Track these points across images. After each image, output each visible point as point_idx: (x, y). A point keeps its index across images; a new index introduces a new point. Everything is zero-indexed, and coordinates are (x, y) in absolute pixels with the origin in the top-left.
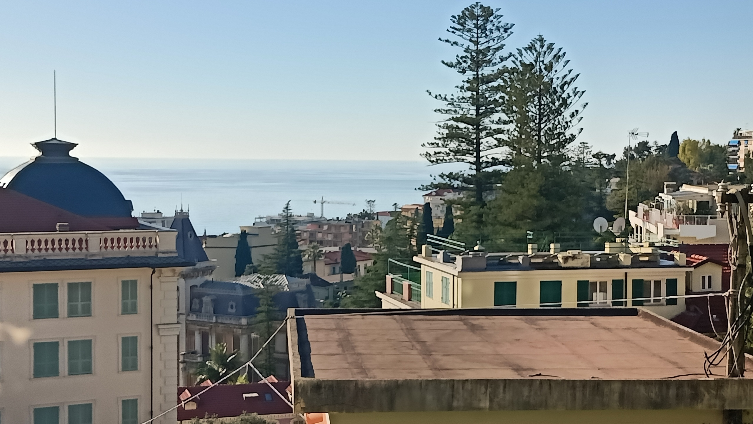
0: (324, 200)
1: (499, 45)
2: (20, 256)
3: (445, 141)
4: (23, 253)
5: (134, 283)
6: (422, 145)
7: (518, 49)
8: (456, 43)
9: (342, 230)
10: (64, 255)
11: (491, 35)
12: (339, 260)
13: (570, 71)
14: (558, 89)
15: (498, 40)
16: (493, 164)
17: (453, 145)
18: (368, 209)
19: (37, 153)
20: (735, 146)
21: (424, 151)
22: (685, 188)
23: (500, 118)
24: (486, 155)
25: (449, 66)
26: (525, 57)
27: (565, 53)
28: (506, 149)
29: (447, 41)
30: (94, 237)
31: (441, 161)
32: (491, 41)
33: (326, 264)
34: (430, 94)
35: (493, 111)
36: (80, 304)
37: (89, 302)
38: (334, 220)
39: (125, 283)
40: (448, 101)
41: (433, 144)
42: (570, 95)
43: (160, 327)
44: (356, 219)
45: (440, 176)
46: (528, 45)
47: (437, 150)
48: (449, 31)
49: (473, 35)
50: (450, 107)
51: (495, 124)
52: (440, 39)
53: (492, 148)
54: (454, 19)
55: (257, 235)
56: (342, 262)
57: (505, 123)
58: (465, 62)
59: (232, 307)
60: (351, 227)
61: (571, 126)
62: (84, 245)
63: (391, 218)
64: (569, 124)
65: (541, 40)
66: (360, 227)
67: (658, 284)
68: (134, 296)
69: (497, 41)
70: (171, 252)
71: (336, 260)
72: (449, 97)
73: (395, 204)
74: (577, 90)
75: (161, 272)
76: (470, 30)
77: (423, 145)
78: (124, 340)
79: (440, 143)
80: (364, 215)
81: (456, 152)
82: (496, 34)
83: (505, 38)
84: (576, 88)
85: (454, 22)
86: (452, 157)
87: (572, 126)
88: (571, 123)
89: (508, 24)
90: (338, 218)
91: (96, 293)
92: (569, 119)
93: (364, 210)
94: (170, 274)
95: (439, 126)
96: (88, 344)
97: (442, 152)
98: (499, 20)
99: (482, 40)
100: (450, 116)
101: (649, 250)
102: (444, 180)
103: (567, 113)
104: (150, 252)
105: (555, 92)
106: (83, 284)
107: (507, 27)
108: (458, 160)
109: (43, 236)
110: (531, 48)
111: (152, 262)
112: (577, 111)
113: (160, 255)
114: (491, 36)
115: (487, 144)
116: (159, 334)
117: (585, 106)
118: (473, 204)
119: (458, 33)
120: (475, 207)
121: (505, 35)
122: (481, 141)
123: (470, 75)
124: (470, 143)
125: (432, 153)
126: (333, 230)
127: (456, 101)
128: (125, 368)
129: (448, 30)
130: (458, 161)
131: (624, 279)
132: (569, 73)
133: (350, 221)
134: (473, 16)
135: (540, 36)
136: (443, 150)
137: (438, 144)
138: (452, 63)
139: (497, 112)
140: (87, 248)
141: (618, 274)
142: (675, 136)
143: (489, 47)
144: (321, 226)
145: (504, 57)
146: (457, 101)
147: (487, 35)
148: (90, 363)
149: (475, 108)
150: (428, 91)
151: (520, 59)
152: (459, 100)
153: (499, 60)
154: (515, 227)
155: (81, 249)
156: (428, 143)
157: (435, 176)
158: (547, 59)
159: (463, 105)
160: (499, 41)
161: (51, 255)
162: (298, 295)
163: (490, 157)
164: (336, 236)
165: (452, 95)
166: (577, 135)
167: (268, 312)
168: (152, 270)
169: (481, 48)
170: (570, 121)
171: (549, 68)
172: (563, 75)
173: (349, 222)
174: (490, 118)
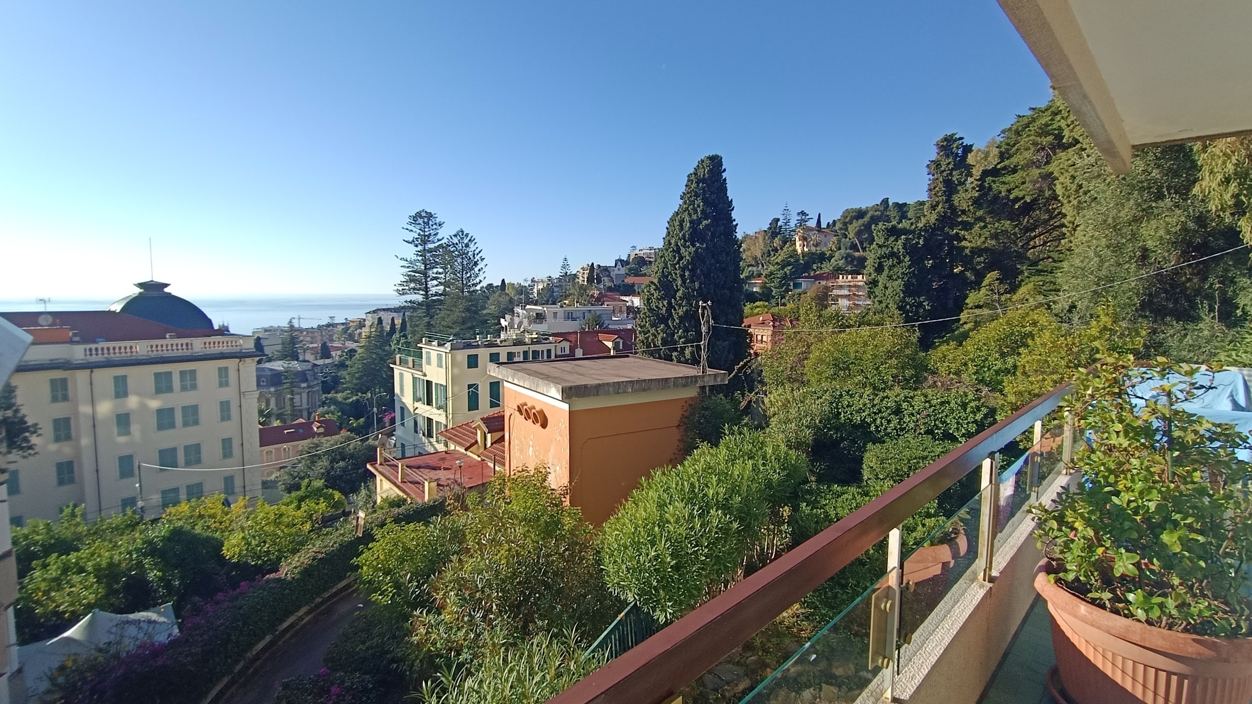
1: (435, 232)
2: (143, 355)
3: (407, 284)
4: (145, 353)
5: (226, 369)
6: (394, 285)
7: (449, 236)
8: (411, 230)
9: (316, 334)
10: (175, 353)
13: (477, 248)
14: (471, 257)
16: (436, 295)
17: (412, 285)
19: (138, 291)
20: (532, 286)
21: (396, 288)
22: (528, 307)
23: (437, 271)
24: (433, 290)
25: (408, 243)
26: (453, 239)
27: (475, 238)
28: (442, 287)
29: (407, 229)
30: (197, 341)
31: (405, 293)
32: (431, 230)
33: (311, 354)
34: (397, 258)
35: (434, 267)
36: (189, 383)
37: (195, 382)
38: (310, 329)
39: (220, 369)
40: (407, 262)
41: (400, 285)
42: (479, 259)
43: (246, 393)
44: (325, 328)
45: (405, 302)
47: (404, 288)
49: (421, 227)
50: (409, 265)
51: (435, 274)
52: (402, 228)
53: (434, 287)
54: (410, 218)
55: (268, 338)
56: (321, 352)
57: (440, 273)
58: (417, 241)
59: (263, 381)
60: (322, 332)
61: (480, 276)
62: (190, 347)
63: (344, 327)
64: (479, 274)
65: (462, 231)
66: (327, 332)
67: (543, 351)
68: (227, 376)
70: (252, 349)
71: (318, 351)
72: (408, 260)
75: (244, 361)
76: (419, 224)
78: (221, 403)
79: (405, 284)
80: (329, 325)
81: (414, 289)
82: (434, 227)
84: (481, 256)
86: (412, 292)
91: (200, 377)
92: (478, 272)
94: (251, 361)
95: (403, 275)
96: (195, 407)
98: (435, 220)
99: (426, 230)
100: (408, 270)
101: (537, 336)
102: (408, 304)
103: (476, 269)
104: (237, 349)
105: (470, 258)
106: (190, 371)
107: (440, 223)
108: (415, 293)
109: (159, 342)
110: (455, 236)
111: (238, 355)
112: (482, 268)
113: (243, 351)
114: (432, 228)
115: (431, 285)
116: (245, 398)
117: (486, 265)
118: (424, 316)
119: (413, 225)
120: (426, 318)
121: (439, 227)
122: (428, 283)
123: (420, 248)
124: (421, 283)
125: (401, 289)
126: (310, 335)
127: (412, 262)
128: (223, 419)
129: (407, 224)
131: (528, 350)
134: (421, 217)
135: (461, 228)
136: (407, 288)
137: (403, 285)
138: (409, 241)
139: (437, 268)
140: (192, 349)
141: (525, 348)
142: (503, 281)
143: (430, 233)
145: (439, 239)
147: (430, 227)
148: (197, 419)
149: (424, 265)
150: (396, 256)
151: (451, 240)
152: (414, 261)
153: (437, 241)
155: (187, 349)
156: (398, 284)
158: (466, 241)
159: (417, 264)
160: (436, 230)
161: (166, 354)
166: (483, 280)
167: (291, 382)
168: (240, 359)
169: (426, 233)
171: (467, 246)
172: (473, 250)
174: (432, 271)
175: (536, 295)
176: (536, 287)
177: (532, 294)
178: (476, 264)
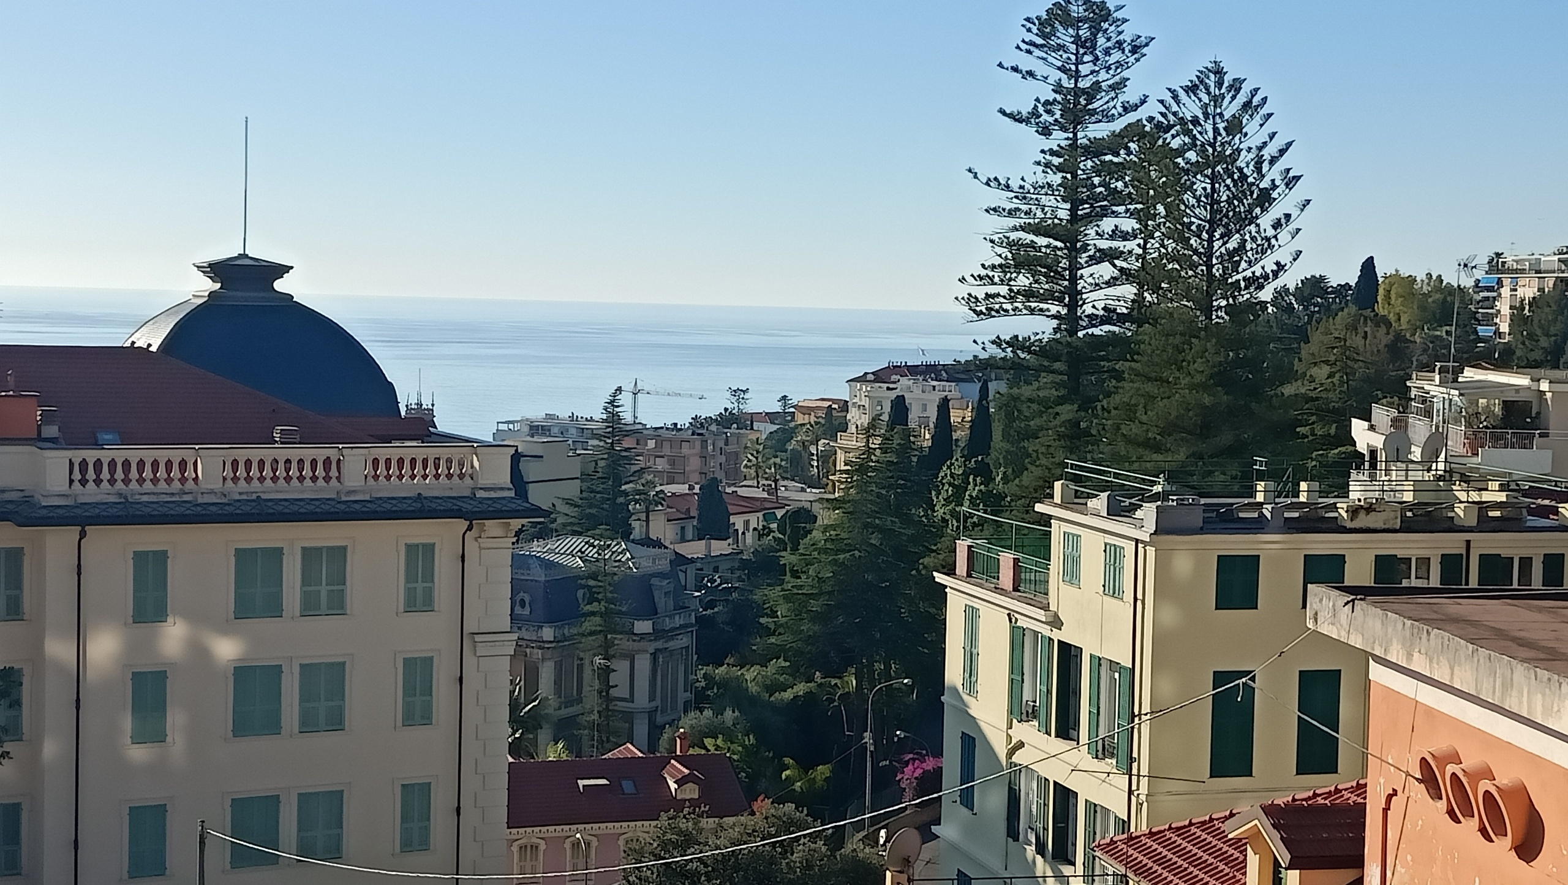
0: (639, 387)
1: (1117, 79)
2: (212, 492)
3: (1005, 273)
4: (218, 486)
5: (429, 549)
6: (959, 280)
7: (1169, 89)
8: (1031, 74)
9: (686, 450)
10: (296, 492)
11: (1107, 58)
12: (694, 513)
13: (1272, 136)
14: (1249, 171)
15: (1117, 68)
16: (1105, 321)
17: (1023, 281)
18: (732, 406)
19: (206, 286)
20: (1490, 289)
21: (963, 291)
22: (1470, 374)
23: (1116, 227)
24: (1094, 302)
25: (1016, 120)
26: (1184, 104)
27: (1266, 98)
28: (1129, 291)
29: (1015, 69)
30: (354, 455)
31: (997, 311)
32: (1103, 72)
33: (668, 521)
34: (976, 177)
35: (1104, 213)
36: (324, 590)
37: (340, 587)
38: (667, 429)
39: (412, 551)
40: (1012, 191)
41: (981, 278)
42: (1277, 183)
43: (478, 638)
44: (714, 428)
45: (993, 342)
46: (1191, 81)
47: (992, 290)
48: (1021, 50)
49: (1069, 58)
50: (1016, 204)
51: (1107, 239)
52: (1000, 65)
53: (1101, 288)
54: (1029, 25)
55: (542, 457)
56: (699, 515)
57: (1125, 236)
58: (1048, 112)
59: (529, 604)
60: (705, 444)
61: (1277, 247)
62: (334, 472)
63: (775, 427)
64: (1273, 241)
65: (1219, 72)
66: (721, 444)
67: (1510, 562)
68: (429, 577)
69: (1116, 71)
70: (502, 489)
71: (688, 510)
72: (1015, 184)
73: (784, 398)
74: (1291, 174)
75: (482, 530)
76: (1061, 47)
77: (963, 280)
78: (409, 663)
79: (997, 275)
80: (728, 419)
81: (1029, 294)
82: (1116, 56)
83: (1130, 64)
84: (1288, 170)
85: (1029, 30)
86: (1019, 305)
87: (1280, 246)
88: (1277, 240)
89: (1140, 37)
90: (676, 424)
91: (355, 568)
92: (1271, 232)
93: (726, 410)
94: (499, 532)
95: (992, 241)
96: (337, 671)
97: (1002, 294)
98: (1119, 29)
99: (1084, 69)
100: (1017, 222)
101: (1502, 497)
102: (1004, 350)
103: (1266, 222)
104: (464, 489)
105: (1244, 177)
106: (332, 551)
107: (1137, 43)
108: (1032, 311)
109: (255, 452)
110: (1192, 89)
111: (466, 507)
112: (1288, 216)
113: (481, 494)
114: (1107, 62)
115: (1090, 280)
116: (475, 654)
117: (1304, 206)
118: (1061, 401)
119: (1037, 52)
120: (1067, 407)
121: (1132, 59)
122: (1079, 273)
123: (1059, 139)
124: (1053, 274)
125: (981, 296)
126: (666, 450)
127: (1029, 192)
128: (409, 720)
129: (1018, 47)
130: (1032, 314)
131: (1464, 553)
132: (1271, 139)
133: (700, 431)
134: (1069, 21)
135: (1215, 62)
136: (1003, 290)
137: (991, 278)
138: (1019, 113)
139: (1116, 214)
140: (339, 478)
141: (1452, 543)
142: (1369, 267)
143: (1098, 82)
144: (641, 442)
145: (1131, 103)
146: (1032, 191)
147: (1097, 59)
148: (341, 709)
149: (1068, 206)
150: (970, 171)
151: (1175, 108)
152: (1035, 189)
153: (1120, 110)
154: (1157, 448)
155: (327, 479)
156: (972, 276)
157: (983, 343)
158: (1230, 109)
159: (1044, 200)
160: (1119, 70)
161: (271, 491)
162: (655, 581)
163: (1100, 305)
164: (672, 462)
165: (1023, 179)
166: (1289, 265)
167: (606, 615)
168: (468, 523)
169: (1084, 84)
170: (1275, 237)
171: (1235, 127)
172: (1259, 144)
173: (699, 434)
174: (1098, 226)
175: (1504, 328)
176: (1505, 292)
177: (1489, 320)
178: (1265, 199)
